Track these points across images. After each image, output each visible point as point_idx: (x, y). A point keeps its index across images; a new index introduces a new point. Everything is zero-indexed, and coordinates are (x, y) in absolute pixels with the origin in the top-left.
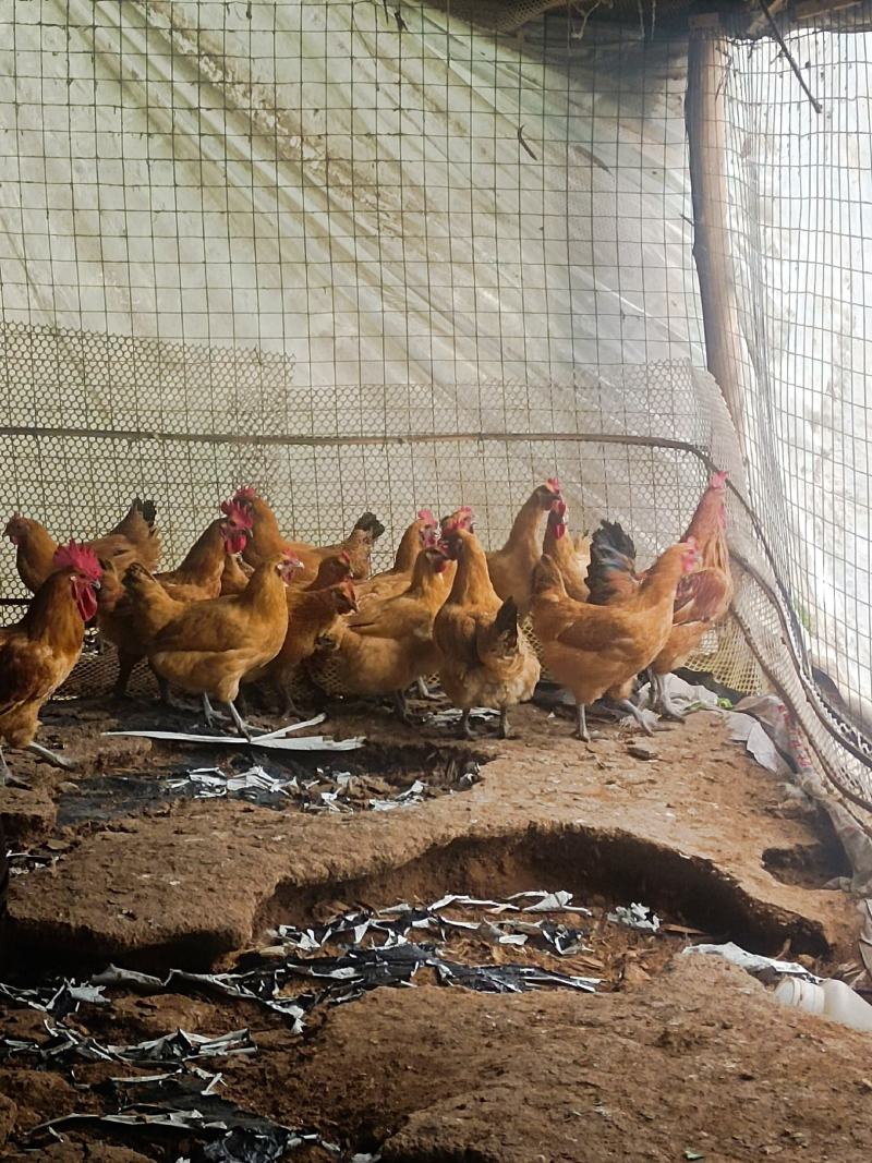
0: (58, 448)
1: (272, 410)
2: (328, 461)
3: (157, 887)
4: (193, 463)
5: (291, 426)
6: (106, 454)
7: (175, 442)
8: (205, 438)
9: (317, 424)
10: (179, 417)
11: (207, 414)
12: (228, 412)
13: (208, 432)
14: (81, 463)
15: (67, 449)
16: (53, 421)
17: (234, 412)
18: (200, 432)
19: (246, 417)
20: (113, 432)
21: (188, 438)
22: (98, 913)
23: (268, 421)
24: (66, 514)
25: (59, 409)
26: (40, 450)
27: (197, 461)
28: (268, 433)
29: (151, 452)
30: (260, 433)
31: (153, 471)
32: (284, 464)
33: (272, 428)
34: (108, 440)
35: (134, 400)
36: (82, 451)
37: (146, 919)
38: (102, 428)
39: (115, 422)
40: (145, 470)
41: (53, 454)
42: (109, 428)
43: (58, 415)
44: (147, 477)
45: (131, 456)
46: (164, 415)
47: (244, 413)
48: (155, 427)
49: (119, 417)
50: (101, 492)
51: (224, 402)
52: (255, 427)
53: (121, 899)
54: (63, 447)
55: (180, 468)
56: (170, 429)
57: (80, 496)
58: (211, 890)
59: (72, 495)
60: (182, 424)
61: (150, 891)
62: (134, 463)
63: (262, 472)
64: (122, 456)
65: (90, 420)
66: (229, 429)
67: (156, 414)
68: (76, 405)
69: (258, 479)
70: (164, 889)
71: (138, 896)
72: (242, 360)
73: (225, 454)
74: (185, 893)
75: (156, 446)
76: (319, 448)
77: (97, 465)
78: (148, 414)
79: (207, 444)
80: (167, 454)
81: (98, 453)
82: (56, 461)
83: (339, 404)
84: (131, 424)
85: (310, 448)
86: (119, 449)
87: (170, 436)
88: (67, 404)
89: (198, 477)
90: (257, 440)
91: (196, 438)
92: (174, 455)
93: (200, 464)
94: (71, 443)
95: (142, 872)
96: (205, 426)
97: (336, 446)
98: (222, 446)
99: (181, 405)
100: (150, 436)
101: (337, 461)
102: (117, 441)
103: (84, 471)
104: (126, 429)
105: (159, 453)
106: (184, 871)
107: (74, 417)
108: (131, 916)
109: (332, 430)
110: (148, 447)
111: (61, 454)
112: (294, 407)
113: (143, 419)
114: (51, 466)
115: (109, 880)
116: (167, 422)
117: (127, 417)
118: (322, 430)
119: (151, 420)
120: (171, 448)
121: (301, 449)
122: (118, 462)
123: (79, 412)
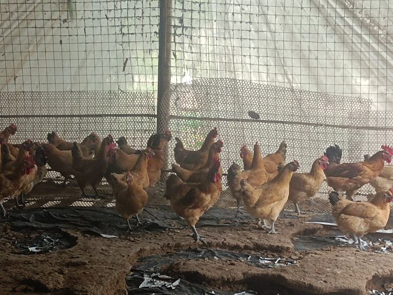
0: (291, 128)
1: (363, 118)
2: (382, 136)
3: (333, 273)
4: (335, 135)
5: (369, 123)
6: (307, 131)
7: (330, 128)
8: (340, 127)
9: (379, 123)
10: (332, 119)
11: (341, 118)
12: (348, 118)
13: (341, 125)
14: (298, 133)
15: (293, 128)
16: (289, 119)
17: (350, 118)
18: (338, 124)
19: (354, 120)
20: (309, 123)
21: (334, 126)
22: (314, 280)
23: (362, 122)
24: (292, 150)
25: (292, 115)
26: (285, 129)
27: (337, 134)
28: (361, 126)
29: (321, 130)
30: (359, 126)
31: (322, 137)
32: (366, 136)
33: (363, 124)
34: (307, 126)
35: (317, 113)
36: (299, 129)
37: (330, 283)
38: (305, 122)
39: (310, 120)
40: (319, 136)
41: (289, 130)
42: (308, 122)
43: (291, 117)
44: (320, 139)
45: (315, 131)
46: (327, 118)
47: (354, 119)
48: (323, 122)
49: (312, 118)
50: (304, 143)
51: (347, 115)
52: (357, 123)
53: (321, 276)
54: (292, 128)
55: (331, 136)
56: (328, 123)
57: (297, 144)
58: (351, 275)
59: (294, 144)
60: (332, 121)
61: (331, 274)
62: (315, 134)
63: (359, 139)
64: (312, 131)
65: (302, 119)
66: (348, 124)
67: (324, 118)
68: (297, 114)
69: (357, 141)
70: (335, 274)
71: (327, 275)
72: (354, 101)
73: (346, 132)
74: (342, 276)
75: (323, 128)
76: (379, 131)
77: (303, 134)
78: (321, 118)
79: (340, 129)
80: (327, 131)
81: (304, 130)
82: (290, 132)
83: (387, 117)
84: (315, 121)
85: (376, 131)
86: (311, 129)
87: (328, 125)
88: (295, 114)
89: (337, 139)
90: (358, 128)
91: (337, 126)
92: (329, 132)
93: (338, 135)
94: (295, 126)
95: (327, 268)
96: (340, 122)
97: (385, 131)
98: (346, 129)
99: (332, 115)
100: (322, 125)
101: (385, 136)
102: (310, 127)
103: (299, 136)
104: (314, 123)
105: (324, 131)
106: (341, 269)
107: (297, 118)
108: (325, 282)
109: (384, 125)
110: (321, 129)
111: (292, 130)
112: (371, 117)
113: (319, 119)
114: (288, 134)
115: (317, 269)
116: (327, 121)
117: (314, 119)
118: (380, 125)
119: (322, 120)
120: (328, 129)
121: (373, 131)
122: (310, 133)
123: (298, 117)
